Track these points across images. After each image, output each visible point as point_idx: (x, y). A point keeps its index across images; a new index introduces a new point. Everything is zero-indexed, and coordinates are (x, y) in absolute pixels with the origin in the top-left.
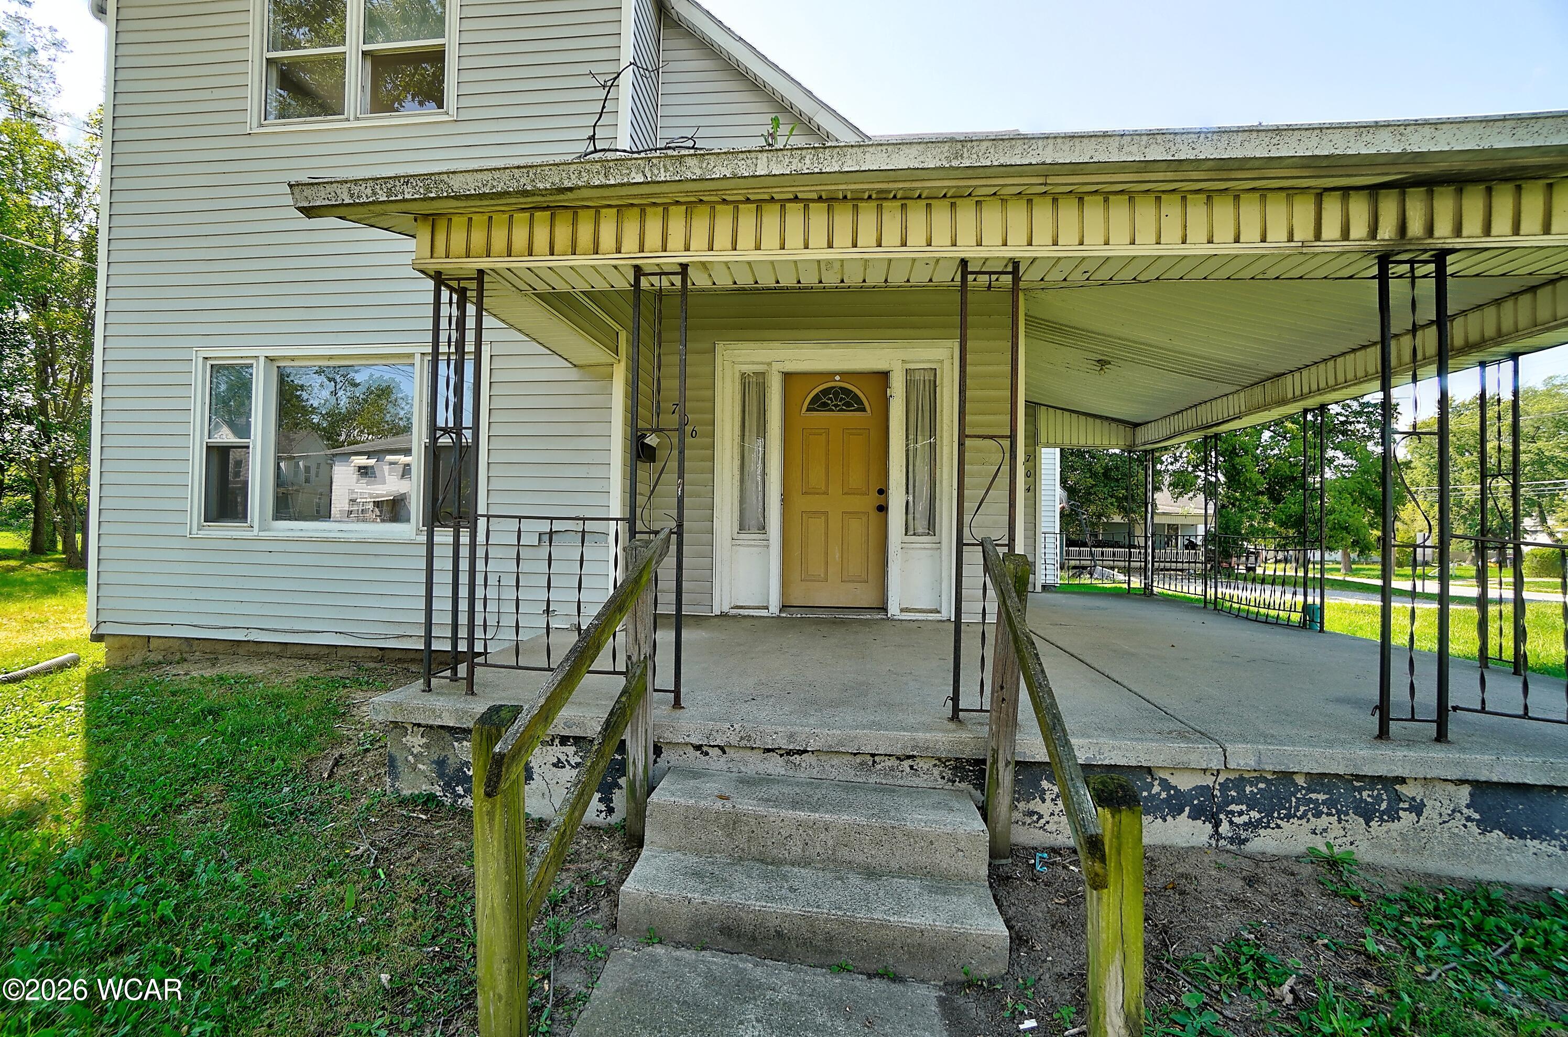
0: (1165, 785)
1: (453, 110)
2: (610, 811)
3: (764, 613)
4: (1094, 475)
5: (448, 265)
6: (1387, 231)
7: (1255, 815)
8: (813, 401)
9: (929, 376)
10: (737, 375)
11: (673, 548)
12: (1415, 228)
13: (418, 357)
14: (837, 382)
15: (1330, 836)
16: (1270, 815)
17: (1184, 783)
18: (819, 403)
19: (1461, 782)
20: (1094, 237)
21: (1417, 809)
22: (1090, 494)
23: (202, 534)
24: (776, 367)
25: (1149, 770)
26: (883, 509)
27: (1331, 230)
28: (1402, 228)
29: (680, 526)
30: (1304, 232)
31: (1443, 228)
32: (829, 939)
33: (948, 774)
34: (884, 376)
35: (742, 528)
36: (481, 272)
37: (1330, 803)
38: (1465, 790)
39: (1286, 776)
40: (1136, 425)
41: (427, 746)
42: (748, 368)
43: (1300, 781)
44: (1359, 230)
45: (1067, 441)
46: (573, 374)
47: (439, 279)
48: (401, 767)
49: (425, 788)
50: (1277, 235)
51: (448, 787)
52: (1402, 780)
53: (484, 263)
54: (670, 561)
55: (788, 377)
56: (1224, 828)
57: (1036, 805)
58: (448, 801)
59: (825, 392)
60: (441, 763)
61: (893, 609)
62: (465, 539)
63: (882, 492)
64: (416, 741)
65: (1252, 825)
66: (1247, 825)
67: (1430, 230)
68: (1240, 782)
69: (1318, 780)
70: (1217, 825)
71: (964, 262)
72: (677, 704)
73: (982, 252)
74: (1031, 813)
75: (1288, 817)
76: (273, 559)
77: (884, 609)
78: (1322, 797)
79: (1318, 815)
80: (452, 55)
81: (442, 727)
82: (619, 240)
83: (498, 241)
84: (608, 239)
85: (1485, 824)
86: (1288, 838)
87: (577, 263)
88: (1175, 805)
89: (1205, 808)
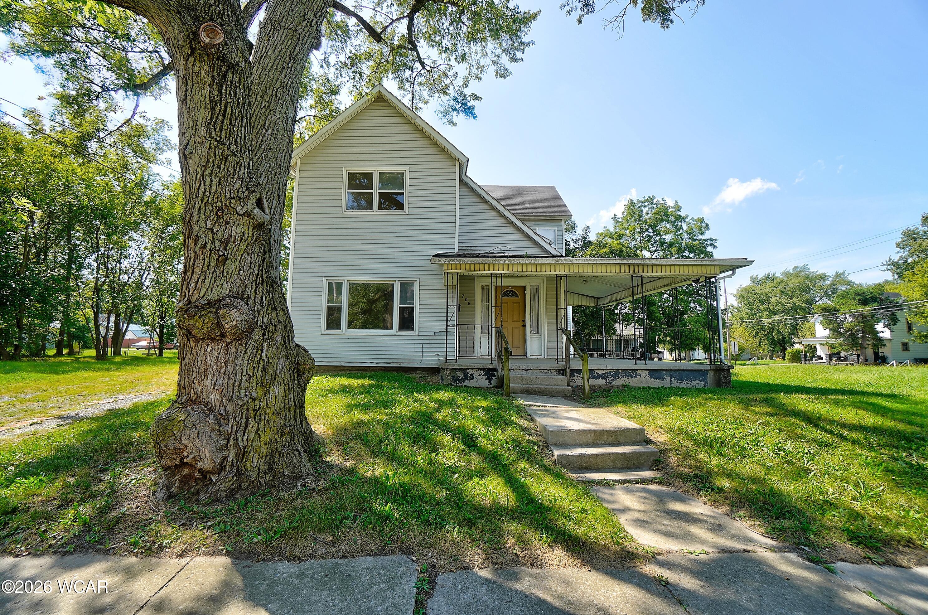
0: (597, 373)
1: (407, 211)
2: (491, 384)
4: (586, 315)
5: (451, 271)
6: (632, 271)
7: (613, 378)
9: (536, 287)
10: (481, 286)
12: (636, 271)
13: (397, 282)
14: (510, 289)
15: (626, 382)
16: (615, 378)
17: (600, 372)
18: (504, 295)
19: (647, 370)
20: (581, 271)
21: (640, 376)
22: (585, 325)
23: (325, 333)
24: (493, 284)
25: (593, 370)
26: (524, 326)
27: (622, 271)
30: (618, 271)
31: (641, 271)
32: (543, 391)
33: (557, 373)
34: (524, 287)
36: (457, 273)
37: (625, 376)
39: (618, 371)
40: (598, 298)
41: (450, 373)
42: (484, 284)
43: (620, 371)
44: (627, 271)
45: (575, 304)
46: (443, 288)
48: (444, 379)
49: (449, 382)
50: (613, 271)
51: (455, 382)
52: (637, 370)
53: (459, 271)
55: (496, 287)
56: (608, 381)
57: (574, 378)
58: (455, 385)
59: (507, 291)
60: (453, 377)
61: (528, 355)
63: (524, 321)
64: (447, 372)
65: (612, 380)
68: (610, 372)
69: (623, 371)
70: (606, 380)
71: (557, 275)
73: (560, 273)
75: (618, 378)
77: (526, 356)
78: (624, 374)
79: (623, 377)
80: (406, 196)
81: (453, 369)
82: (489, 268)
83: (463, 267)
84: (487, 268)
85: (651, 378)
86: (619, 382)
87: (481, 272)
88: (599, 377)
89: (604, 377)
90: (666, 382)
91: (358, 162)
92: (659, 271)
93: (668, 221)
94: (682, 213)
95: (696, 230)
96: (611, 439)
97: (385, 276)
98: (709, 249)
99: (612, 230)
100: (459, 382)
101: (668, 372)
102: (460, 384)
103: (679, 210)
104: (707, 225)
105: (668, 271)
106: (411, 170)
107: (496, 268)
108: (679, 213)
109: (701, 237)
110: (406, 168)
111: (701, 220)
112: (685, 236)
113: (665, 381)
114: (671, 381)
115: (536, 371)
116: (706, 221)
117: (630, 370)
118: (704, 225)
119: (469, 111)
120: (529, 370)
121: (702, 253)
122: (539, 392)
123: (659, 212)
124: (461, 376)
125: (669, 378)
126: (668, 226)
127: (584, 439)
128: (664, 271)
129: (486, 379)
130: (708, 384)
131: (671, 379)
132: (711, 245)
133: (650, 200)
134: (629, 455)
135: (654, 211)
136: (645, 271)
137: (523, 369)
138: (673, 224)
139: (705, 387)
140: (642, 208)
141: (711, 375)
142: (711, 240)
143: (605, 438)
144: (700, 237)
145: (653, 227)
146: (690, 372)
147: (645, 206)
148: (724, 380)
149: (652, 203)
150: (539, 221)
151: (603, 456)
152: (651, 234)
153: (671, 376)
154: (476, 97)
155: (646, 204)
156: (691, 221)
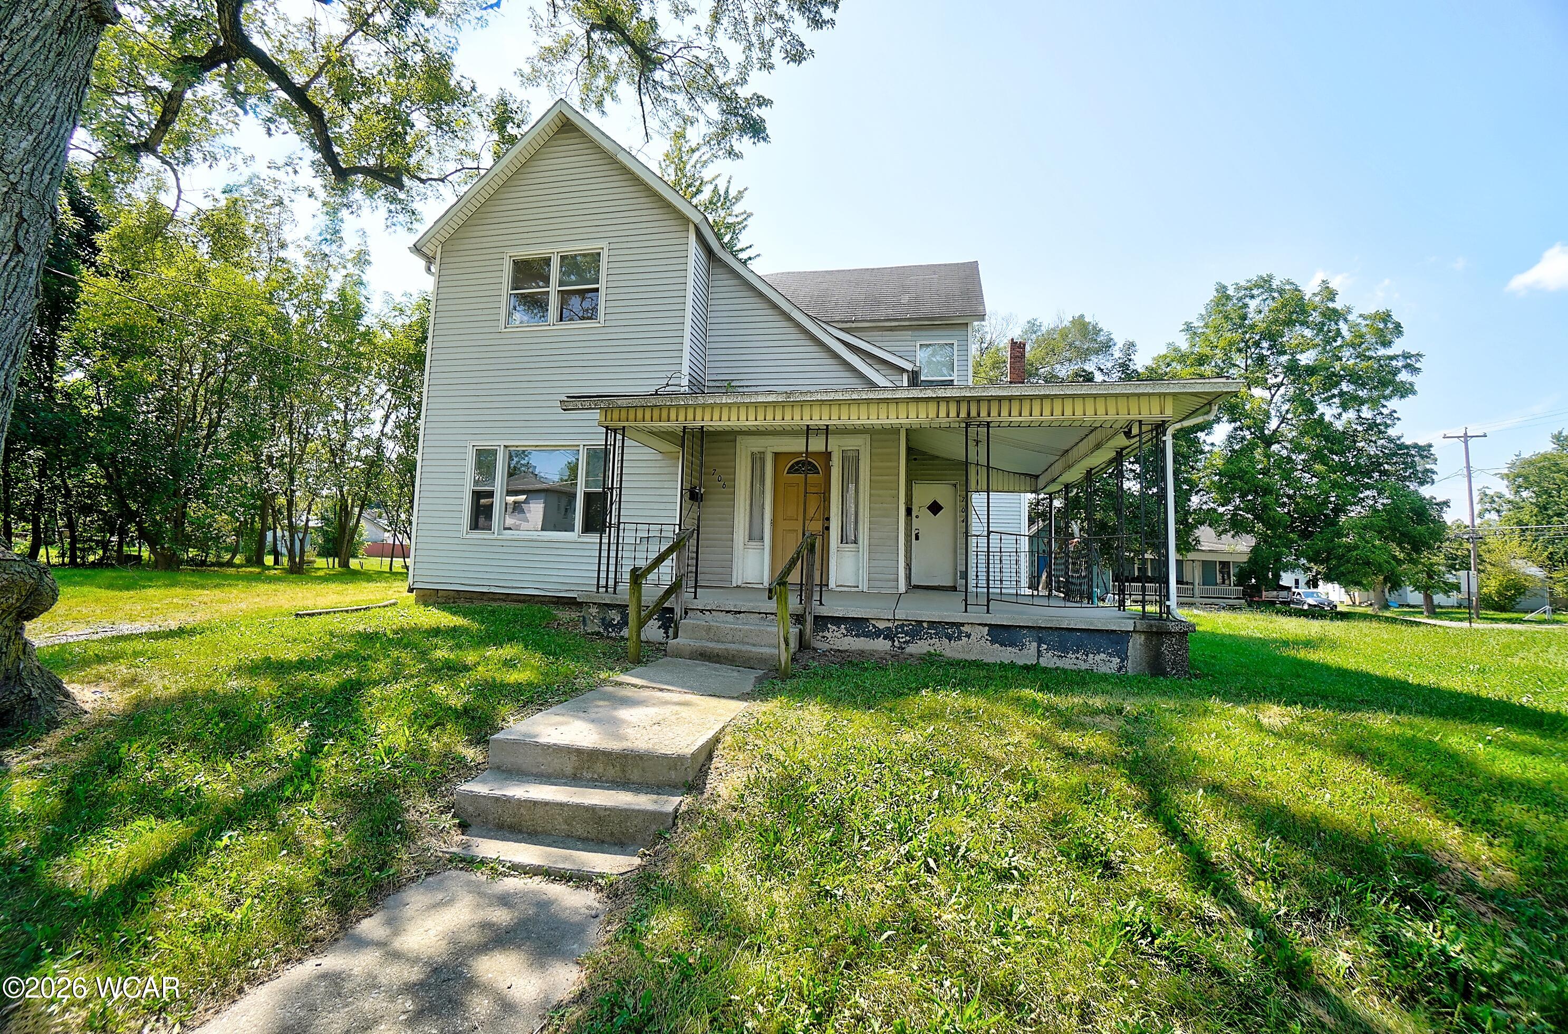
0: (874, 626)
1: (602, 321)
3: (761, 586)
5: (612, 424)
6: (963, 414)
7: (908, 638)
8: (790, 469)
9: (855, 454)
10: (749, 454)
11: (695, 535)
12: (974, 413)
13: (582, 447)
14: (804, 458)
15: (935, 647)
16: (913, 638)
17: (881, 625)
18: (794, 469)
19: (986, 625)
20: (854, 416)
21: (968, 636)
23: (468, 536)
24: (770, 450)
25: (867, 619)
26: (828, 529)
27: (943, 414)
28: (969, 414)
29: (698, 527)
30: (932, 415)
31: (984, 413)
32: (733, 656)
33: (793, 621)
34: (829, 454)
35: (750, 539)
36: (624, 427)
37: (936, 634)
38: (987, 628)
39: (920, 623)
40: (1037, 477)
41: (598, 613)
42: (755, 450)
43: (925, 625)
44: (953, 414)
46: (659, 457)
47: (607, 428)
48: (588, 622)
49: (597, 629)
50: (922, 415)
51: (606, 629)
52: (963, 624)
53: (626, 424)
54: (693, 541)
55: (777, 455)
56: (896, 643)
57: (826, 634)
58: (605, 634)
59: (797, 463)
60: (603, 619)
61: (832, 585)
62: (605, 540)
63: (827, 519)
64: (594, 610)
65: (906, 642)
66: (904, 642)
67: (979, 415)
68: (902, 626)
69: (932, 624)
70: (894, 641)
71: (808, 426)
72: (695, 598)
74: (824, 637)
75: (920, 639)
76: (504, 550)
77: (827, 585)
78: (933, 631)
79: (931, 638)
80: (602, 292)
81: (605, 604)
82: (677, 416)
83: (632, 416)
84: (673, 416)
85: (993, 642)
86: (920, 647)
87: (662, 424)
88: (878, 633)
89: (889, 635)
90: (1027, 654)
91: (529, 241)
92: (1025, 412)
93: (1304, 323)
94: (1338, 305)
95: (1371, 338)
96: (611, 772)
97: (563, 437)
98: (1403, 376)
99: (1184, 346)
100: (613, 630)
101: (1034, 633)
102: (613, 634)
103: (1333, 300)
104: (1398, 326)
105: (1047, 412)
106: (612, 246)
107: (690, 416)
108: (1331, 305)
109: (1382, 352)
110: (603, 244)
111: (1386, 317)
112: (1346, 353)
113: (1025, 651)
114: (1039, 651)
115: (753, 616)
116: (1396, 317)
117: (947, 623)
118: (1390, 326)
119: (756, 129)
120: (740, 612)
121: (1384, 384)
122: (726, 658)
123: (1284, 306)
124: (617, 619)
125: (1035, 644)
126: (1308, 333)
127: (556, 764)
128: (1036, 412)
129: (659, 627)
130: (1129, 664)
131: (1039, 647)
132: (1407, 366)
133: (1265, 283)
134: (602, 813)
135: (1273, 305)
136: (994, 413)
137: (728, 612)
138: (1320, 328)
139: (1120, 669)
140: (1247, 300)
141: (1136, 645)
142: (1406, 356)
143: (599, 767)
144: (1380, 353)
145: (1272, 337)
146: (1085, 635)
147: (1252, 297)
148: (1169, 657)
149: (1271, 290)
150: (922, 330)
151: (548, 808)
152: (1265, 352)
153: (1040, 641)
154: (763, 102)
155: (1255, 292)
156: (1360, 320)
